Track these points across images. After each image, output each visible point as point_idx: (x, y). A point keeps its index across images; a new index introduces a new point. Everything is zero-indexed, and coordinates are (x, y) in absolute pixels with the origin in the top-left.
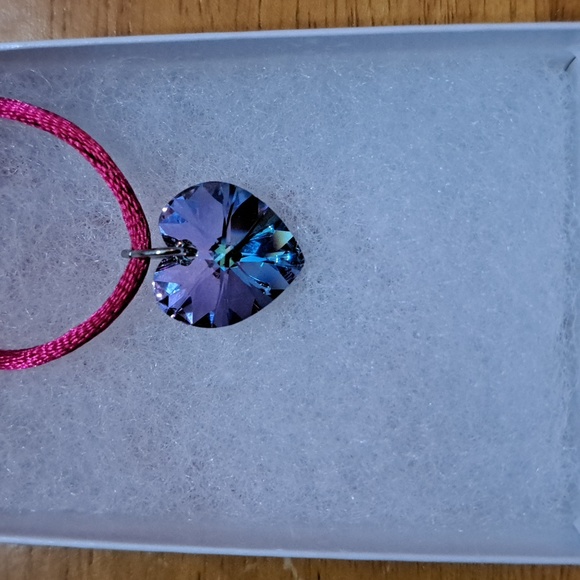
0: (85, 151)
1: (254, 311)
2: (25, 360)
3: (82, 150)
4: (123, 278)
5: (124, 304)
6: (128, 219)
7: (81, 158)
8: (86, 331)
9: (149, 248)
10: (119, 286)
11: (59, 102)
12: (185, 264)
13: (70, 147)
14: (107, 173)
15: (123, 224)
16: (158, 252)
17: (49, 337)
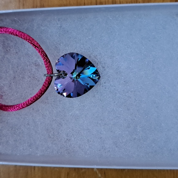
0: (32, 44)
1: (84, 93)
2: (15, 108)
3: (31, 43)
4: (45, 83)
5: (45, 91)
6: (46, 65)
7: (31, 46)
8: (34, 99)
9: (53, 73)
10: (43, 85)
11: (24, 28)
12: (63, 78)
13: (27, 42)
14: (39, 50)
15: (44, 66)
16: (56, 75)
17: (22, 101)
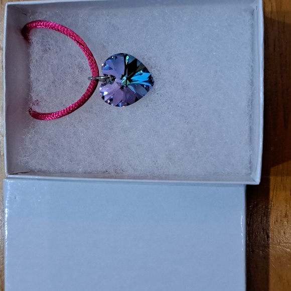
0: (76, 41)
1: (136, 101)
2: (53, 116)
3: (75, 40)
4: (89, 87)
5: (89, 96)
6: (91, 66)
7: (75, 43)
8: (75, 106)
9: (99, 76)
10: (88, 90)
11: (67, 23)
12: (111, 83)
13: (71, 39)
14: (84, 49)
15: (89, 68)
16: (102, 78)
17: (62, 109)
